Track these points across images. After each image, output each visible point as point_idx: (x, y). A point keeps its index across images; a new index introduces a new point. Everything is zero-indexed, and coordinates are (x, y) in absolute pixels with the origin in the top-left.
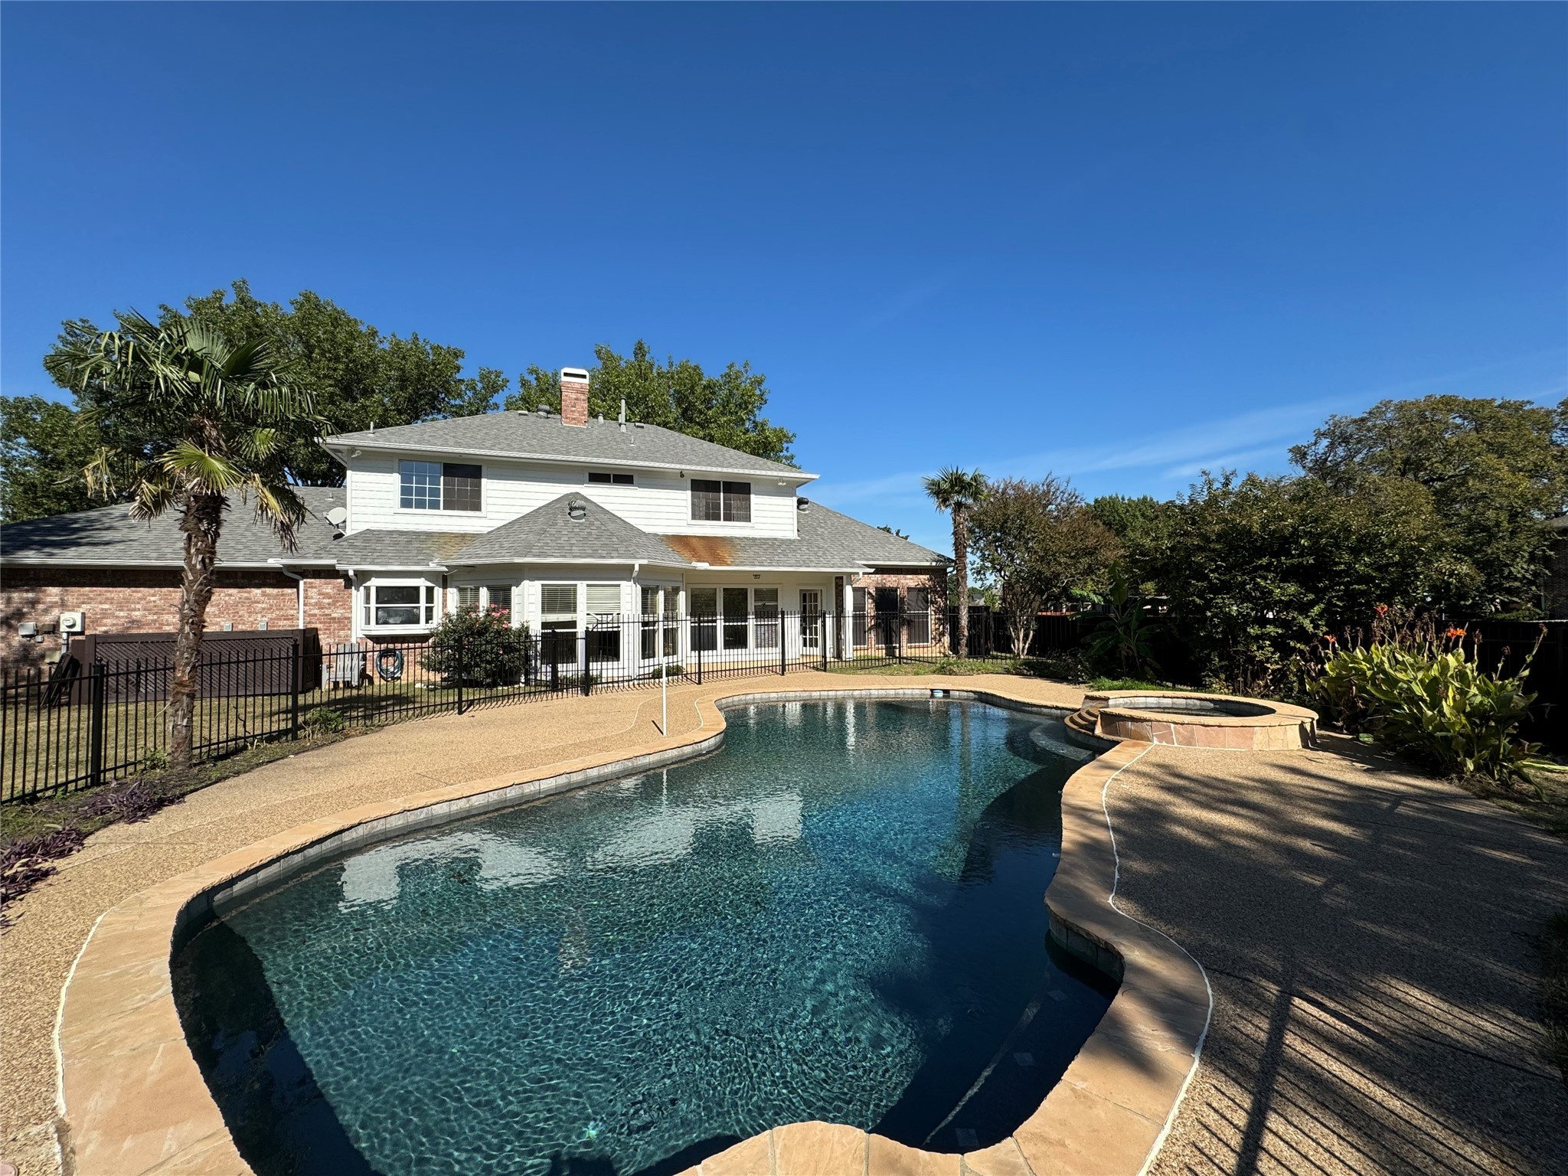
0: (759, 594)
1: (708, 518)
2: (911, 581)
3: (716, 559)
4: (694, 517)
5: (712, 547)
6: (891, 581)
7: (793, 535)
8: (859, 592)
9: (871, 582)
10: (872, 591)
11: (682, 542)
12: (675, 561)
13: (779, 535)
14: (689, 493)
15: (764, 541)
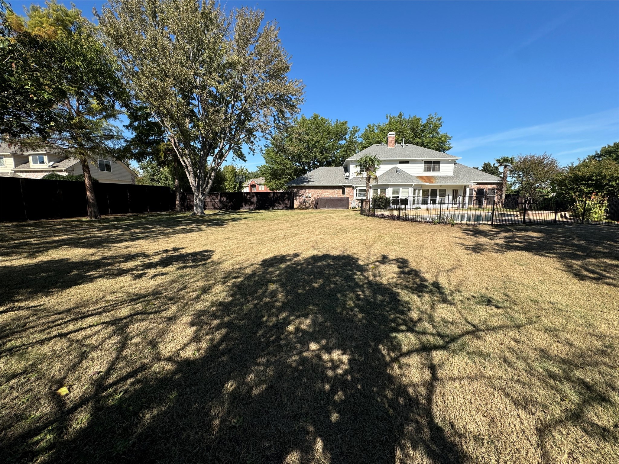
0: (441, 191)
1: (428, 171)
2: (490, 187)
3: (431, 182)
4: (424, 171)
5: (429, 179)
6: (482, 187)
7: (452, 175)
8: (471, 190)
9: (476, 187)
10: (476, 190)
11: (421, 177)
12: (421, 183)
13: (448, 175)
14: (423, 165)
15: (443, 177)
